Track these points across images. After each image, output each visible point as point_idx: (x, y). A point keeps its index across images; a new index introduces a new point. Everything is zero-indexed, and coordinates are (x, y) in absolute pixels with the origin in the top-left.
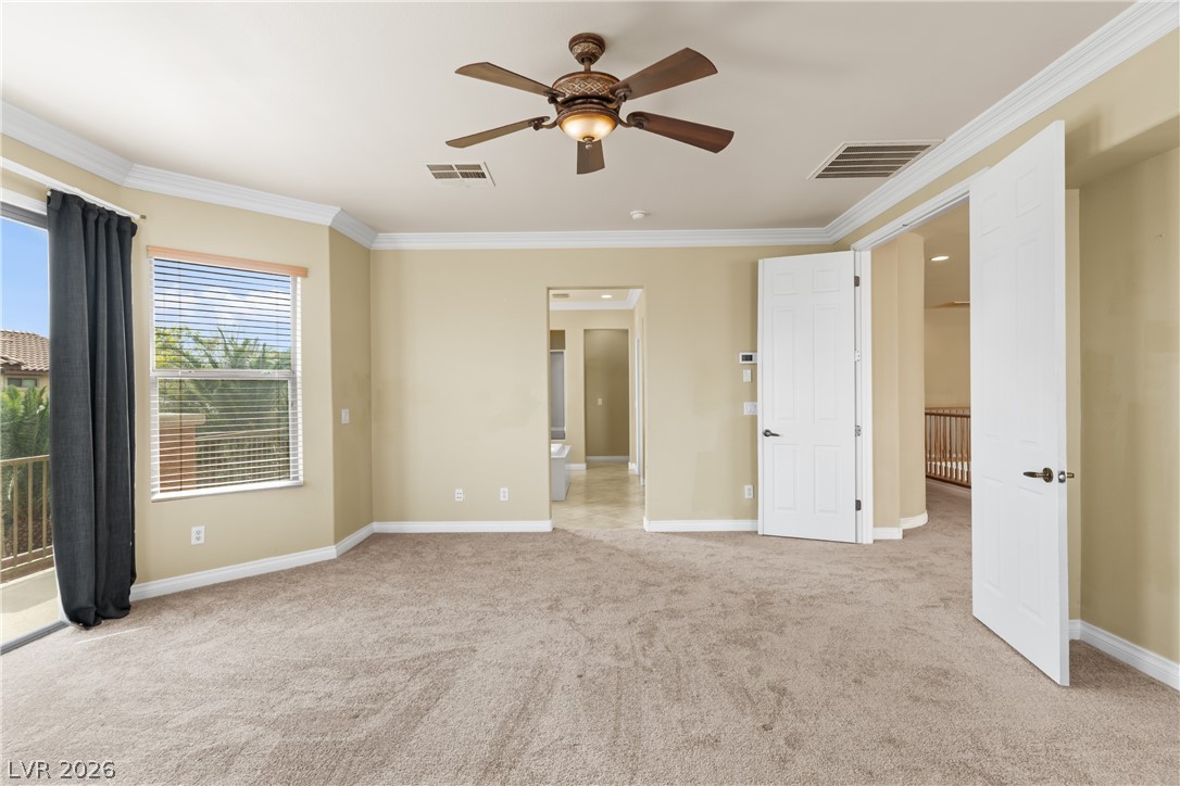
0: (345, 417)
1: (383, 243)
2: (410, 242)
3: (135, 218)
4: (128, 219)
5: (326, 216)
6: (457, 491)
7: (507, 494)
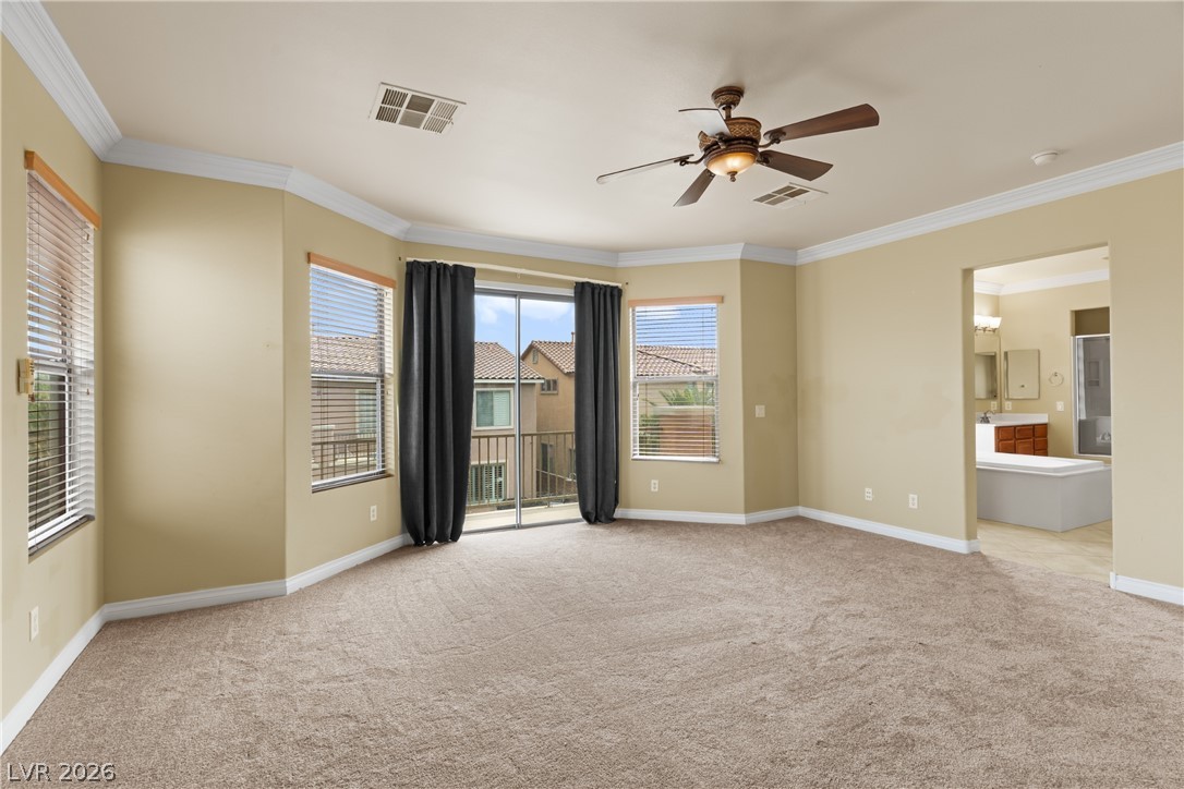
0: (760, 411)
1: (804, 257)
2: (825, 251)
3: (620, 285)
4: (617, 287)
5: (735, 253)
6: (867, 490)
7: (916, 501)
